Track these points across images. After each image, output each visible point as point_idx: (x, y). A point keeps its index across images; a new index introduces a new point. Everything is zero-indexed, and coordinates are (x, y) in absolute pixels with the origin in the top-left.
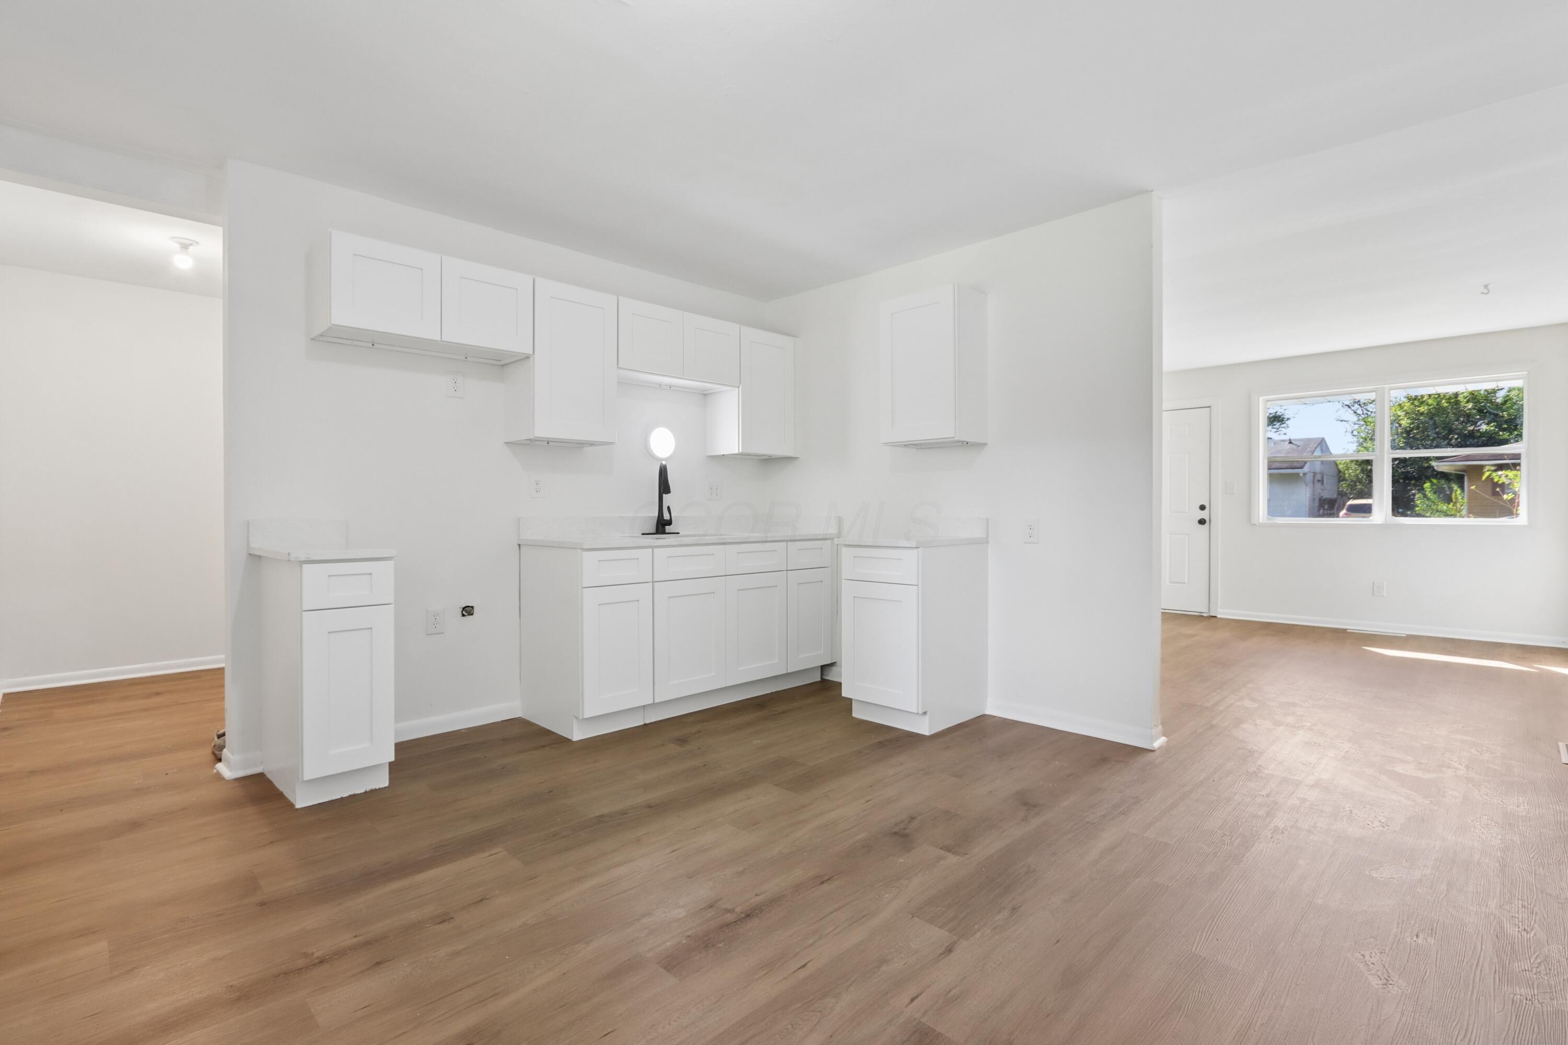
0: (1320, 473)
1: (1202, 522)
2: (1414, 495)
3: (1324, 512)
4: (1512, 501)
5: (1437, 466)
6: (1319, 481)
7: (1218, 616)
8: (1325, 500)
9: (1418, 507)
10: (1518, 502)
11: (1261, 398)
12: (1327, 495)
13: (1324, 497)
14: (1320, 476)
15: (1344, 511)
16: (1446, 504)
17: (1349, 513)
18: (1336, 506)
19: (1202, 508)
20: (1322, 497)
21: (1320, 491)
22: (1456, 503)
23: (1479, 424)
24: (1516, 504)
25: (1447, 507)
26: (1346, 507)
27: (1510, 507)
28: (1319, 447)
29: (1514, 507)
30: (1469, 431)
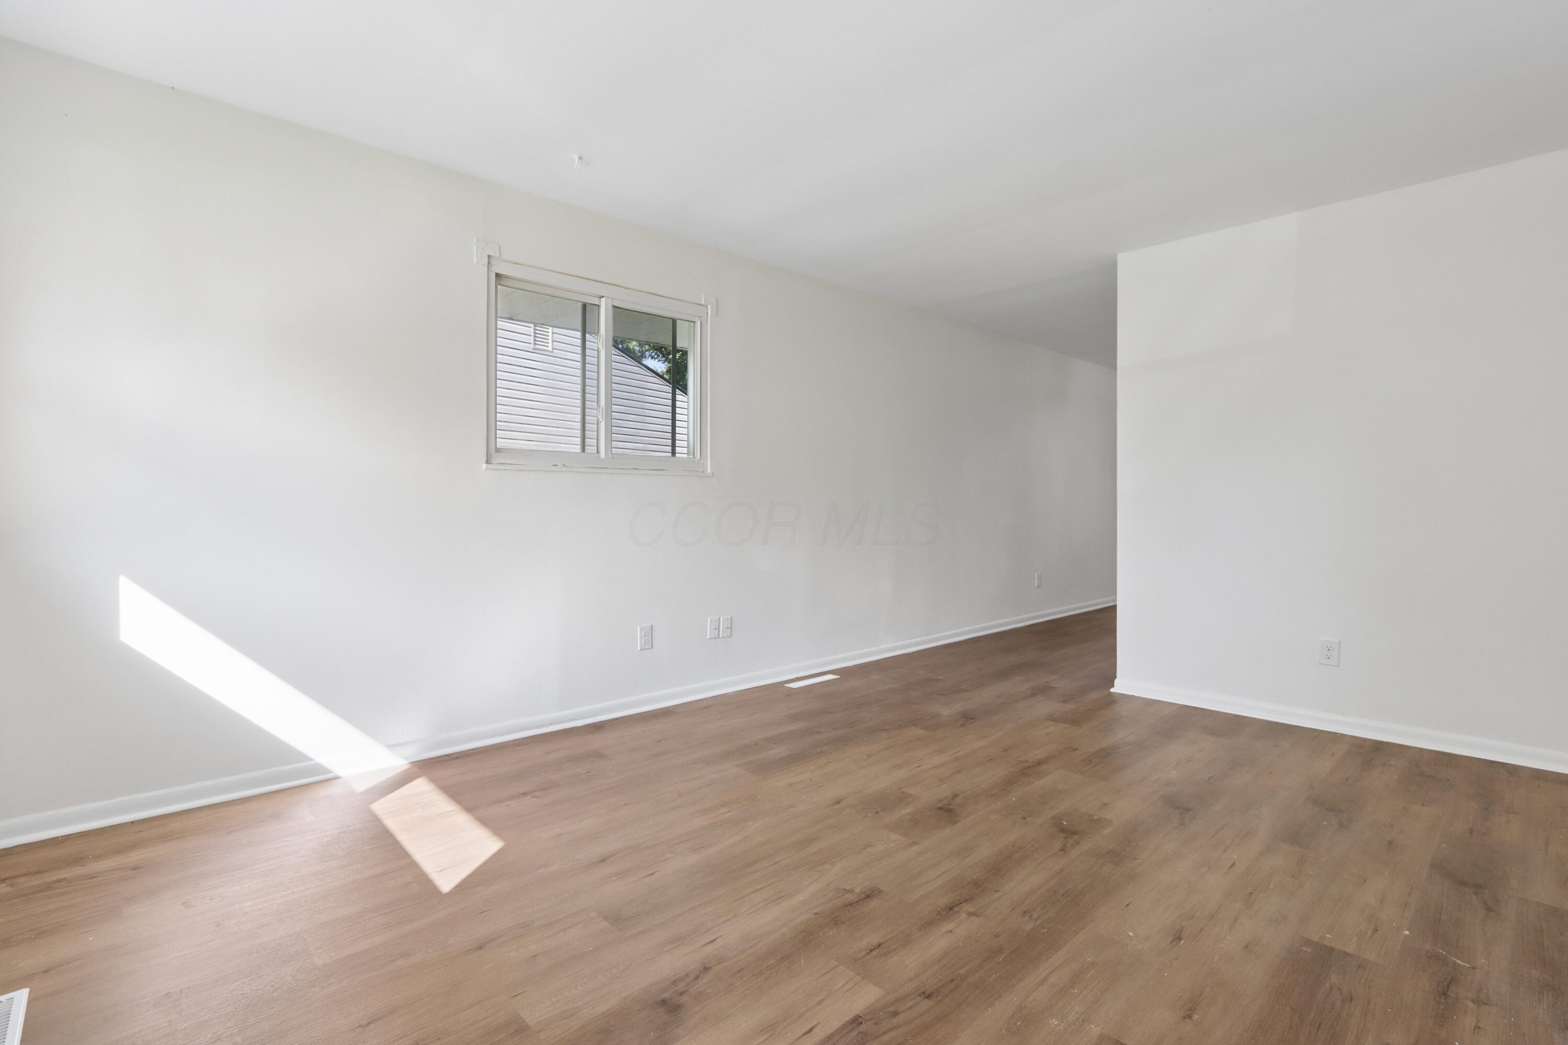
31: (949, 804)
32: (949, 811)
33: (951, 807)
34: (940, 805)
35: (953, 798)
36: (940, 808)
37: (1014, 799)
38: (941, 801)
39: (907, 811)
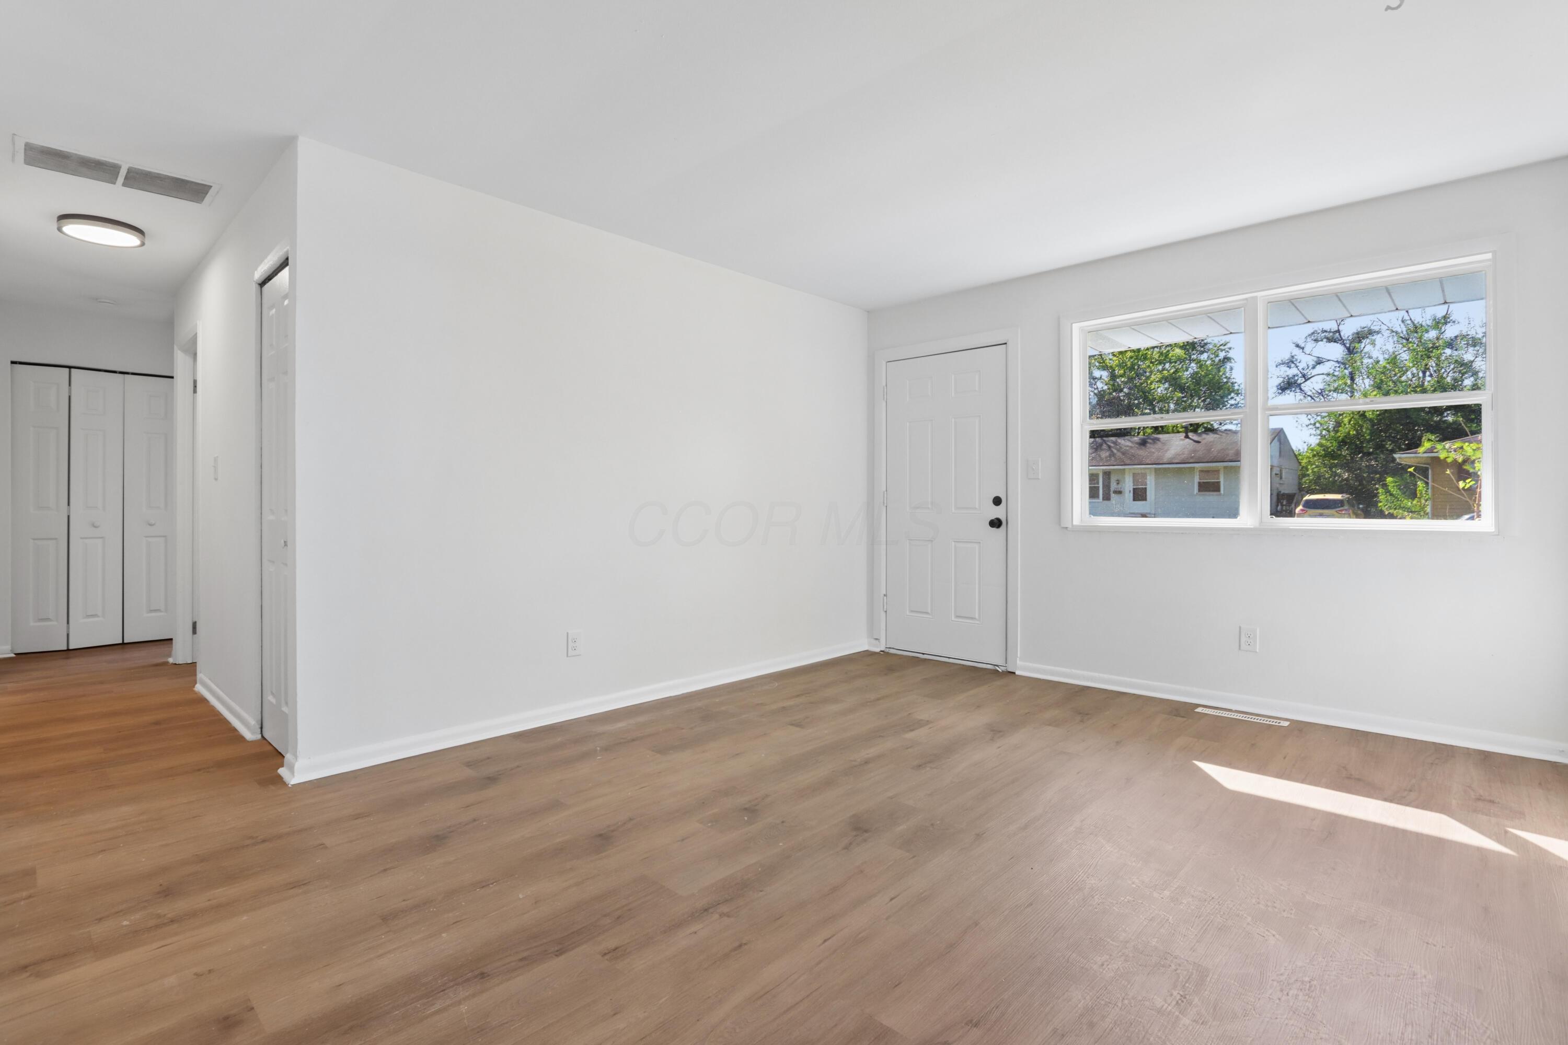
0: (1278, 467)
1: (996, 523)
2: (1377, 489)
3: (1282, 508)
4: (1472, 491)
5: (1400, 458)
6: (1276, 474)
7: (1018, 673)
8: (1284, 494)
9: (1381, 502)
10: (1480, 493)
11: (1076, 327)
12: (1286, 490)
13: (1282, 492)
14: (1278, 469)
15: (1300, 507)
16: (1410, 500)
17: (1305, 509)
18: (1295, 501)
19: (997, 501)
20: (1280, 492)
21: (1278, 486)
22: (1420, 498)
23: (1445, 414)
24: (1477, 496)
25: (1412, 503)
26: (1302, 503)
27: (1468, 500)
28: (1277, 438)
29: (1475, 501)
30: (1435, 422)
31: (856, 836)
32: (857, 829)
33: (854, 833)
34: (866, 835)
35: (851, 844)
36: (866, 831)
37: (781, 844)
38: (865, 840)
39: (901, 827)
